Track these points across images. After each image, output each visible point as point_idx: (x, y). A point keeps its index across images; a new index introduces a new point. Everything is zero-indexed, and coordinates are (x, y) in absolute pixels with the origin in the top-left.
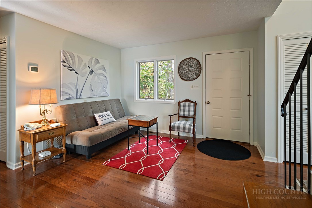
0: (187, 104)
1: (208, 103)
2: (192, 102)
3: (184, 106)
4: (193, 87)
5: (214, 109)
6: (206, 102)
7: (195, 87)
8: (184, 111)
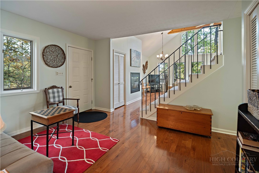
0: (55, 90)
1: (70, 87)
2: (59, 88)
3: (53, 93)
4: (58, 73)
5: (74, 91)
6: (69, 86)
7: (60, 74)
8: (54, 97)
